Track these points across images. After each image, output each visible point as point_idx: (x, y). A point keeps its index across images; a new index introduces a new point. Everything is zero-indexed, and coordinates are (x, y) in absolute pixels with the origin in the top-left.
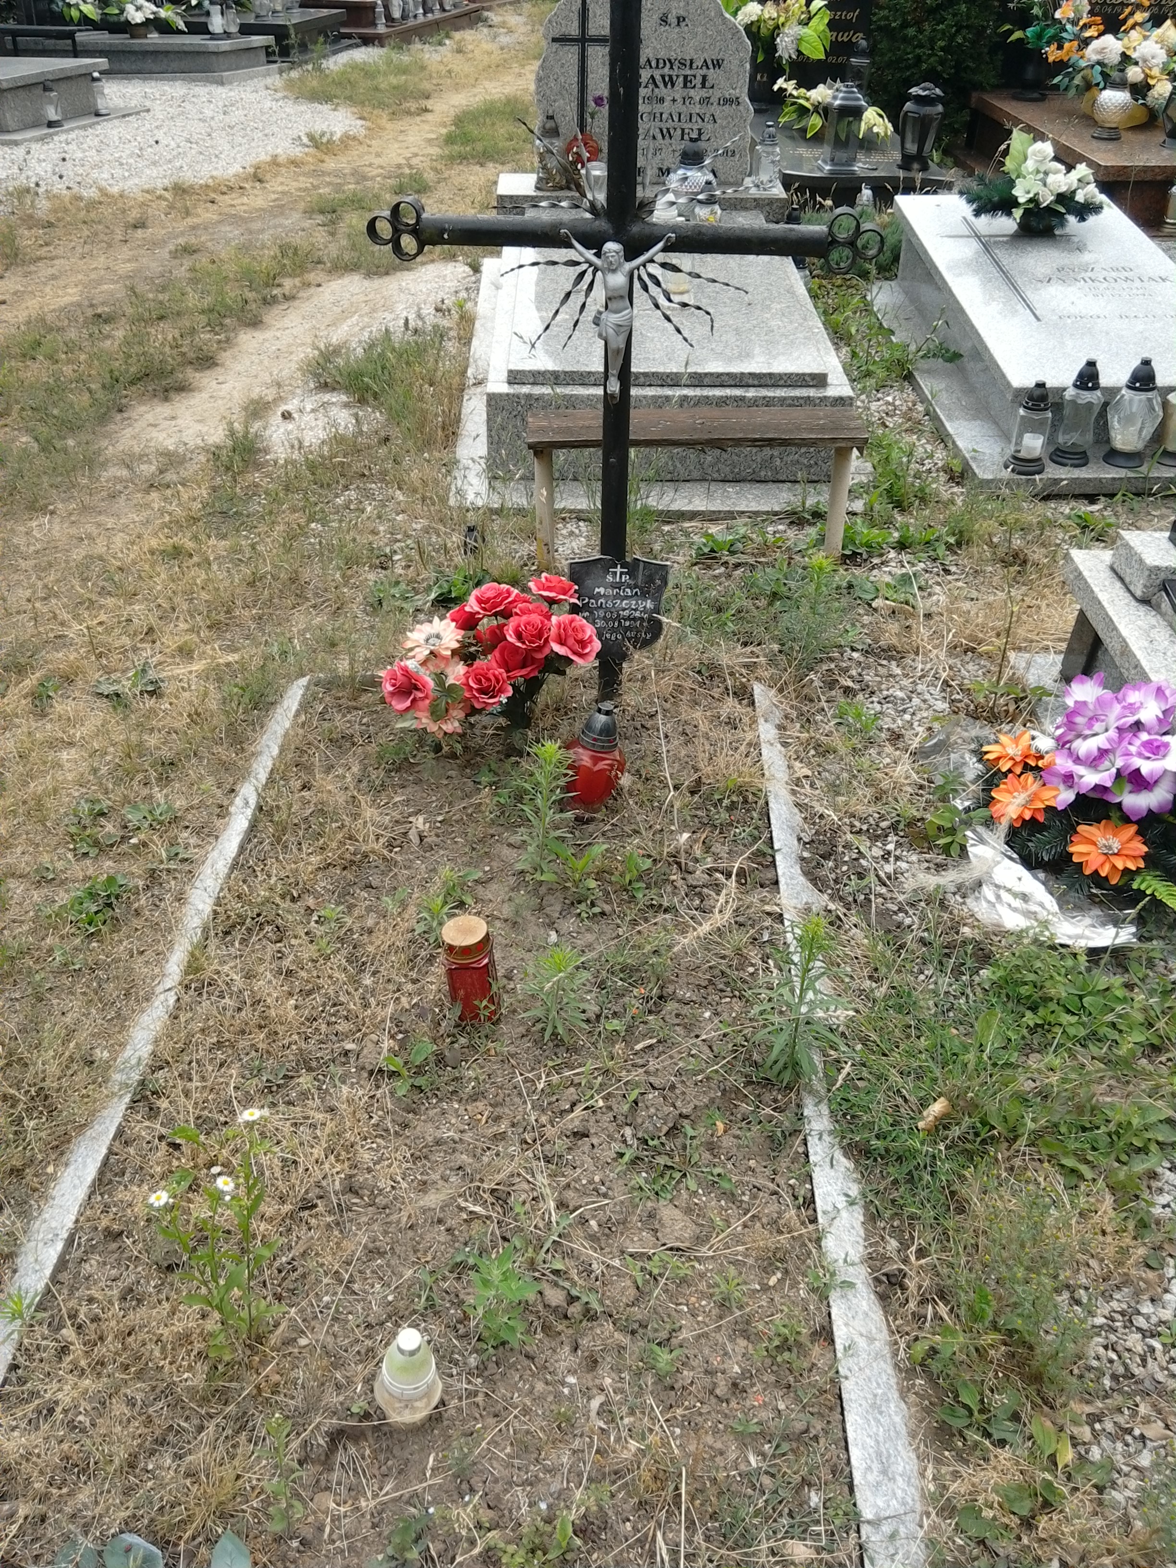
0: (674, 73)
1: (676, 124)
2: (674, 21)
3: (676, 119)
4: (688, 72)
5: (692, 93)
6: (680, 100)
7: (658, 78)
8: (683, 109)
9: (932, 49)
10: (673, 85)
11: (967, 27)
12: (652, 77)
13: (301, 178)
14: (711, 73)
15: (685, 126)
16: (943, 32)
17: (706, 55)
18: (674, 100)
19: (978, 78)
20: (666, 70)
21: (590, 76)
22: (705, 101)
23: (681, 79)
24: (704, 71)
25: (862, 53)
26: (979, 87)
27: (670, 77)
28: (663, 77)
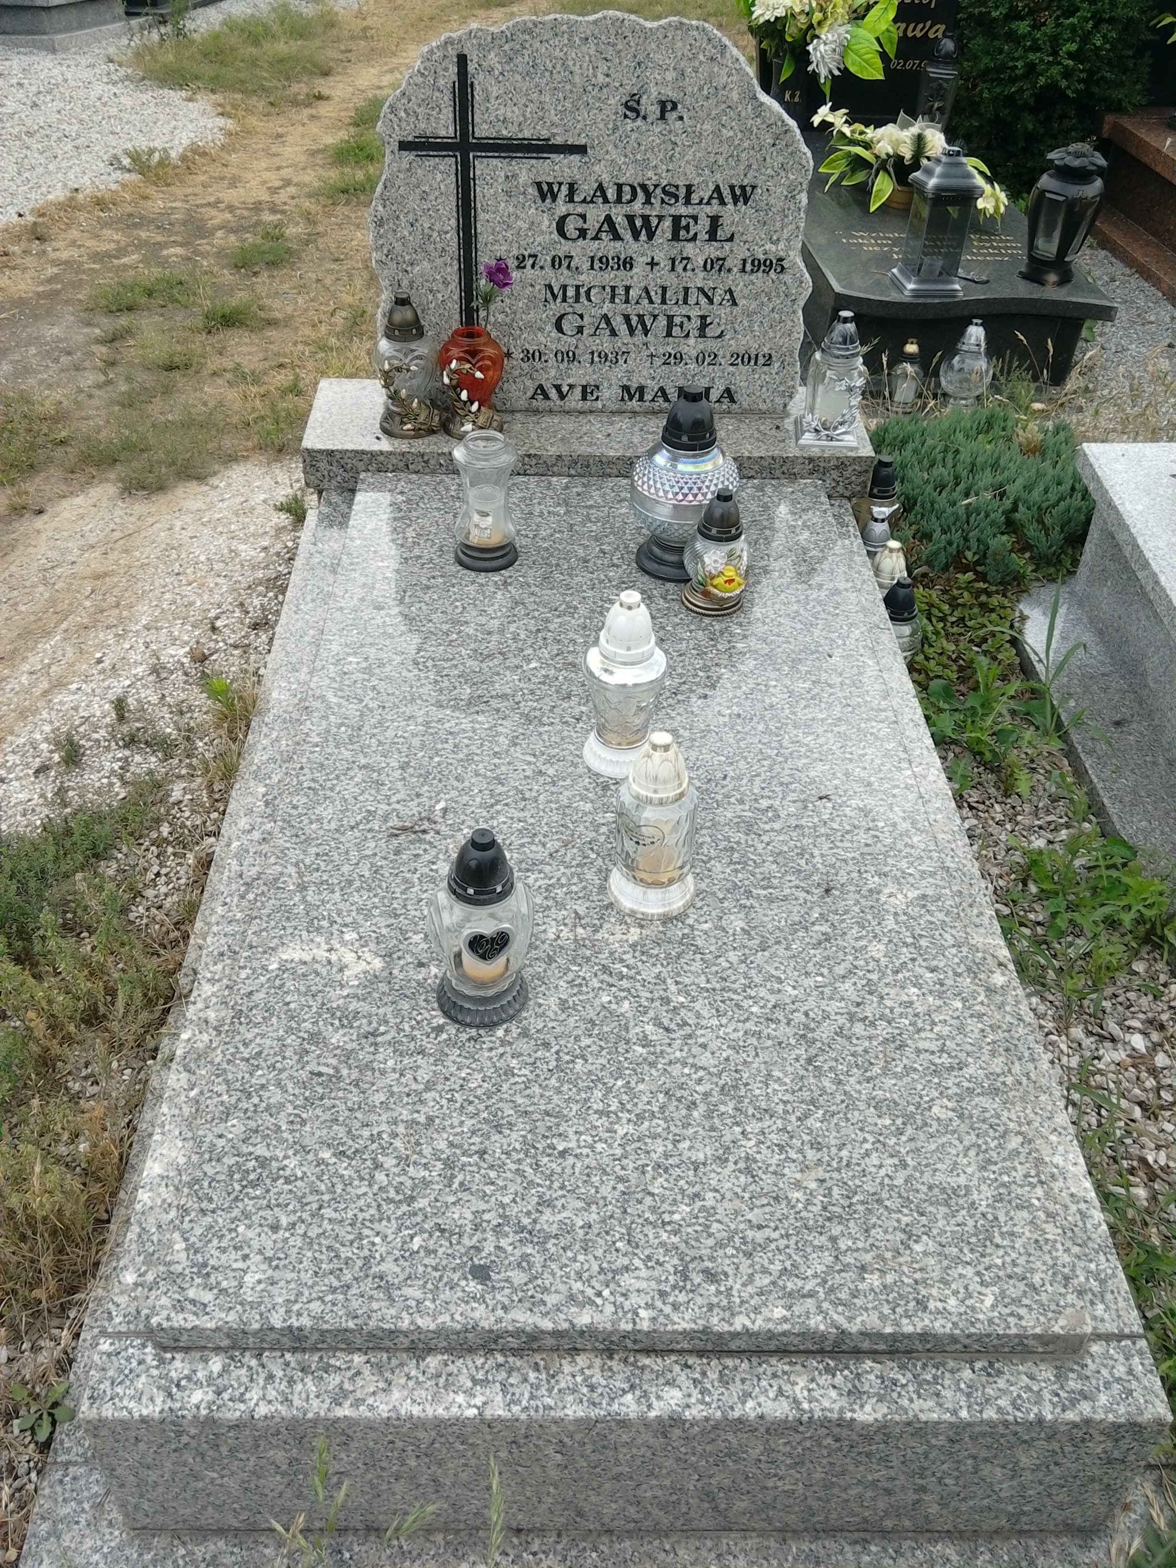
0: (653, 212)
1: (657, 307)
2: (654, 110)
3: (657, 299)
4: (682, 210)
5: (689, 249)
6: (665, 264)
7: (620, 221)
8: (671, 280)
9: (1055, 53)
10: (651, 235)
11: (1111, 21)
12: (608, 219)
13: (107, 233)
14: (730, 214)
15: (675, 310)
16: (1073, 28)
17: (719, 178)
18: (653, 264)
19: (1117, 94)
20: (637, 207)
21: (482, 216)
22: (715, 265)
23: (667, 223)
24: (715, 208)
25: (947, 60)
26: (1118, 108)
27: (646, 219)
28: (630, 219)
